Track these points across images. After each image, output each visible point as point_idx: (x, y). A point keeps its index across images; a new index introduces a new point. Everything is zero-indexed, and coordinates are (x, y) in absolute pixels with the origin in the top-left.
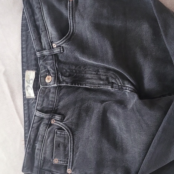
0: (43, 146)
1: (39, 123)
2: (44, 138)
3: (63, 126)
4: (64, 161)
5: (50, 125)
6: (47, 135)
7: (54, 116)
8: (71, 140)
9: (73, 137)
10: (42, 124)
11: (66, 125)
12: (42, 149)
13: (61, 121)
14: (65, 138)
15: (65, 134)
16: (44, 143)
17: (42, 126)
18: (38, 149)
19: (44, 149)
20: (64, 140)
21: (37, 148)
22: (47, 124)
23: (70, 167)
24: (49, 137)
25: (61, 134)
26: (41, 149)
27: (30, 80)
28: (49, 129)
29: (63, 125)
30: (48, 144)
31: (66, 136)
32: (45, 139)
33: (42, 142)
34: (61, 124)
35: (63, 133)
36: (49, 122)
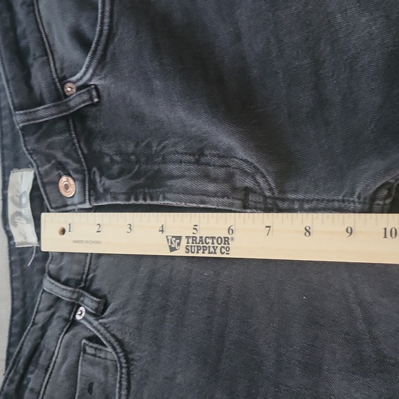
0: (48, 382)
1: (49, 313)
2: (54, 359)
3: (99, 331)
5: (74, 323)
6: (61, 353)
7: (82, 299)
8: (121, 377)
9: (128, 368)
11: (107, 329)
12: (42, 393)
13: (97, 315)
14: (106, 368)
15: (105, 359)
16: (50, 376)
17: (54, 323)
18: (32, 390)
19: (47, 392)
20: (106, 374)
21: (30, 386)
22: (66, 320)
24: (65, 358)
25: (94, 355)
26: (40, 390)
27: (20, 197)
28: (67, 335)
29: (100, 327)
30: (60, 379)
31: (109, 363)
32: (55, 362)
33: (47, 370)
34: (96, 323)
35: (102, 355)
36: (70, 314)
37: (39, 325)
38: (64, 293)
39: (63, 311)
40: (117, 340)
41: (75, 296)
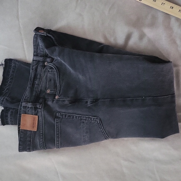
1: (36, 66)
2: (41, 76)
3: (52, 65)
4: (54, 91)
5: (44, 66)
7: (46, 60)
8: (57, 75)
9: (59, 73)
10: (39, 66)
11: (54, 65)
12: (40, 84)
13: (52, 62)
15: (54, 72)
17: (39, 68)
18: (37, 84)
20: (54, 76)
21: (36, 83)
22: (42, 66)
23: (58, 94)
24: (44, 75)
25: (51, 72)
28: (44, 69)
33: (40, 79)
34: (51, 64)
35: (53, 71)
36: (43, 64)
37: (34, 69)
38: (41, 59)
39: (41, 64)
40: (56, 67)
41: (44, 59)
